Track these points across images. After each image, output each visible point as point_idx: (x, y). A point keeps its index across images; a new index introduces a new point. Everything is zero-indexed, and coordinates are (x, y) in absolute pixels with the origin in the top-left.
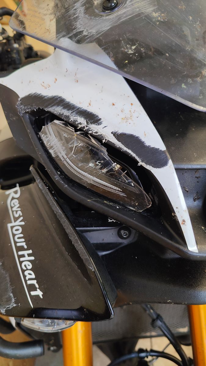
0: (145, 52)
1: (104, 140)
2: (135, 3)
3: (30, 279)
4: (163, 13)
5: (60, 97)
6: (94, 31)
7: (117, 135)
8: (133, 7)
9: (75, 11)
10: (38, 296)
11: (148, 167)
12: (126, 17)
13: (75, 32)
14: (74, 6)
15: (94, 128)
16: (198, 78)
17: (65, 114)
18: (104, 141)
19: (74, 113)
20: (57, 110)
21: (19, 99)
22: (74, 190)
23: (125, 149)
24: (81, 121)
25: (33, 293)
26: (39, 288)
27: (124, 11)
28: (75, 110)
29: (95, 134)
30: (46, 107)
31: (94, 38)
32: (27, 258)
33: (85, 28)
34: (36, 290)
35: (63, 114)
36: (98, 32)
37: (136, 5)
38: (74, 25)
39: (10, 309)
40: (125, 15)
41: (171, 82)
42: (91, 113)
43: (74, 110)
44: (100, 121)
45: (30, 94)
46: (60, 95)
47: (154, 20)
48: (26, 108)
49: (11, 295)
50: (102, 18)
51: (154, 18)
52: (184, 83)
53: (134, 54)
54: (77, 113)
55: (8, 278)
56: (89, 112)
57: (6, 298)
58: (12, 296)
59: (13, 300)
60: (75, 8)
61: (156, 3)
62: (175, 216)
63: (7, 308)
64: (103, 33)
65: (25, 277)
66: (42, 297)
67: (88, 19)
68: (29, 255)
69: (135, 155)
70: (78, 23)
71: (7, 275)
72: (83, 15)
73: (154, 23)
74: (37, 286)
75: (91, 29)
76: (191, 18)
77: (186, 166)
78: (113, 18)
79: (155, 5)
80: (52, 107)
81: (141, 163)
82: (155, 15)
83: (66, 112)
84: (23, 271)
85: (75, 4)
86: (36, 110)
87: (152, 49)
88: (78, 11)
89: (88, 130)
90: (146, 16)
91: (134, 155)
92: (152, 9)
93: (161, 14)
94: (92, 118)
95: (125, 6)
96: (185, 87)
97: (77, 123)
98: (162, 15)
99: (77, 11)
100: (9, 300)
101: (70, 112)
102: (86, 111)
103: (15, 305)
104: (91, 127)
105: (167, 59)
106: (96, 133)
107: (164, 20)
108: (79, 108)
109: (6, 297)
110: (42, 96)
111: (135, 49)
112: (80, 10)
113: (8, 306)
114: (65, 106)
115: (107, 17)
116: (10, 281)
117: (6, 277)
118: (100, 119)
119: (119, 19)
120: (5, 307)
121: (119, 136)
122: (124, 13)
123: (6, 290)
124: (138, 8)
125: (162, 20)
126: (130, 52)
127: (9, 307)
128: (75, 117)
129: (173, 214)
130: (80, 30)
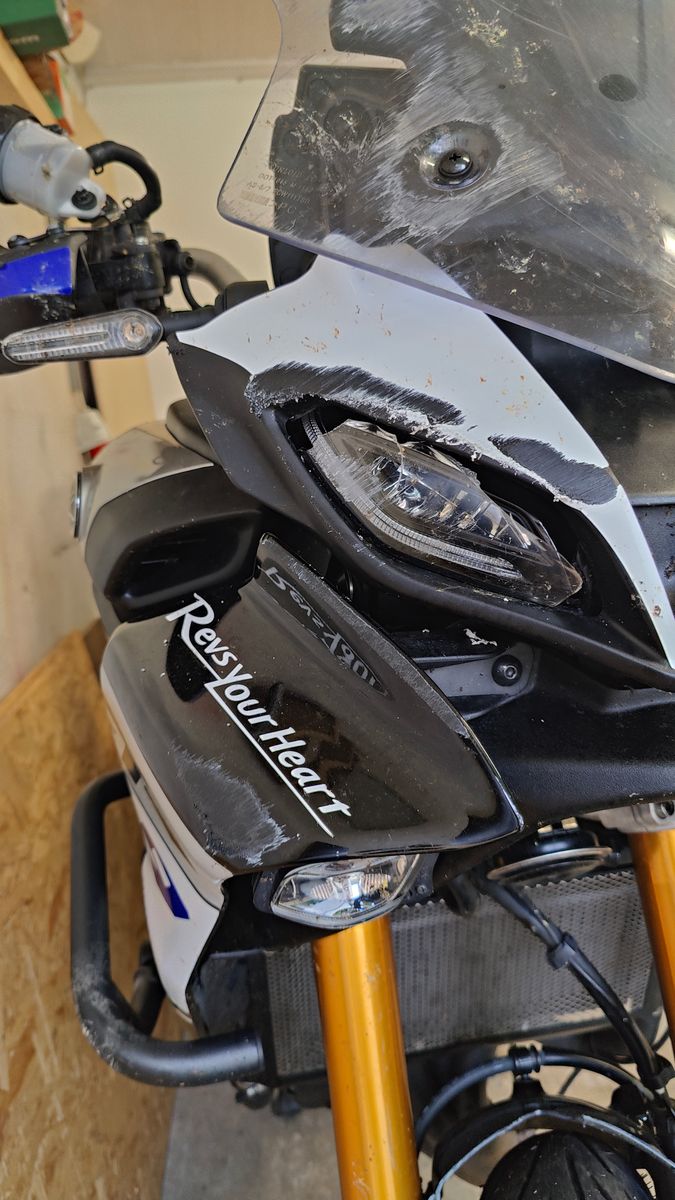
0: (549, 271)
1: (473, 453)
2: (516, 165)
3: (308, 784)
4: (579, 186)
5: (356, 370)
6: (432, 228)
7: (501, 443)
8: (512, 174)
9: (380, 183)
10: (340, 813)
11: (575, 504)
12: (500, 196)
13: (388, 229)
14: (377, 172)
15: (447, 432)
16: (666, 319)
17: (374, 405)
18: (474, 457)
19: (396, 402)
20: (354, 397)
21: (251, 378)
22: (402, 572)
23: (520, 469)
24: (417, 419)
25: (324, 809)
26: (336, 798)
27: (494, 183)
28: (397, 395)
29: (452, 444)
30: (326, 391)
31: (436, 244)
32: (286, 745)
33: (410, 221)
34: (333, 803)
35: (370, 405)
36: (443, 231)
37: (519, 171)
38: (382, 215)
39: (274, 852)
40: (496, 193)
41: (611, 328)
42: (436, 401)
43: (395, 396)
44: (459, 417)
45: (278, 366)
46: (354, 365)
47: (561, 202)
48: (271, 396)
49: (271, 821)
50: (446, 199)
51: (560, 197)
52: (638, 329)
53: (528, 274)
54: (403, 403)
55: (251, 792)
56: (430, 398)
57: (258, 831)
58: (274, 824)
59: (279, 831)
60: (379, 175)
61: (561, 165)
62: (638, 600)
63: (266, 850)
64: (453, 231)
65: (294, 781)
66: (348, 814)
67: (413, 200)
68: (289, 738)
69: (545, 480)
70: (392, 210)
71: (245, 786)
72: (400, 193)
73: (563, 208)
74: (330, 794)
75: (425, 223)
76: (637, 195)
77: (648, 501)
78: (472, 199)
79: (558, 170)
80: (339, 391)
81: (559, 497)
82: (562, 191)
83: (376, 401)
84: (287, 771)
85: (379, 167)
86: (300, 399)
87: (565, 264)
88: (389, 184)
89: (435, 436)
90: (542, 194)
91: (542, 481)
92: (553, 178)
93: (574, 189)
94: (443, 412)
95: (494, 171)
96: (640, 337)
97: (406, 422)
98: (577, 190)
99: (386, 182)
100: (268, 832)
101: (387, 400)
102: (423, 396)
103: (285, 840)
104: (441, 429)
105: (596, 283)
106: (454, 441)
107: (582, 201)
108: (405, 392)
109: (257, 828)
110: (310, 368)
111: (528, 264)
112: (393, 182)
113: (267, 846)
114: (372, 387)
115: (458, 197)
116: (259, 796)
117: (244, 790)
118: (458, 413)
119: (486, 200)
120: (261, 850)
121: (505, 446)
122: (496, 188)
123: (253, 815)
124: (524, 176)
125: (578, 202)
126: (519, 270)
127: (272, 847)
128: (400, 411)
129: (633, 597)
130: (401, 226)
